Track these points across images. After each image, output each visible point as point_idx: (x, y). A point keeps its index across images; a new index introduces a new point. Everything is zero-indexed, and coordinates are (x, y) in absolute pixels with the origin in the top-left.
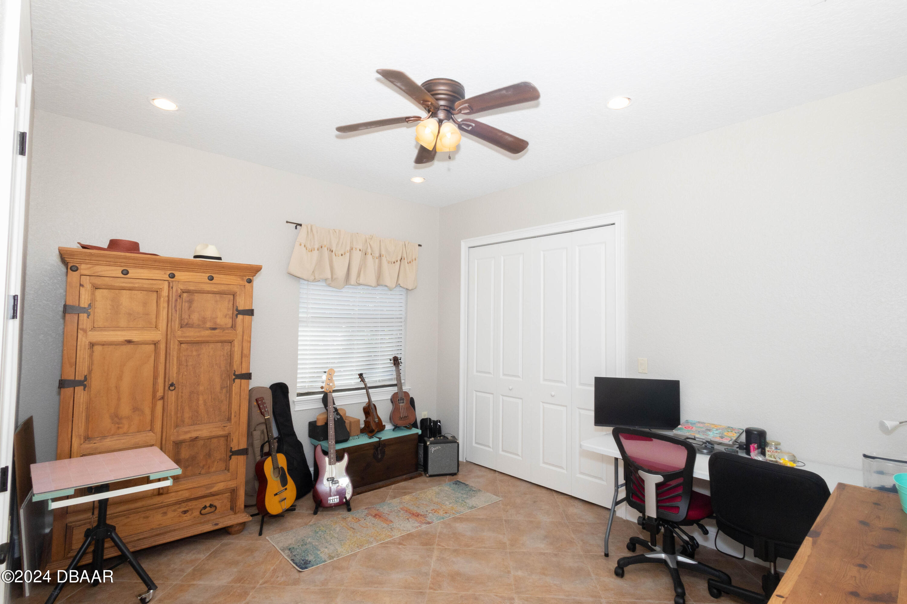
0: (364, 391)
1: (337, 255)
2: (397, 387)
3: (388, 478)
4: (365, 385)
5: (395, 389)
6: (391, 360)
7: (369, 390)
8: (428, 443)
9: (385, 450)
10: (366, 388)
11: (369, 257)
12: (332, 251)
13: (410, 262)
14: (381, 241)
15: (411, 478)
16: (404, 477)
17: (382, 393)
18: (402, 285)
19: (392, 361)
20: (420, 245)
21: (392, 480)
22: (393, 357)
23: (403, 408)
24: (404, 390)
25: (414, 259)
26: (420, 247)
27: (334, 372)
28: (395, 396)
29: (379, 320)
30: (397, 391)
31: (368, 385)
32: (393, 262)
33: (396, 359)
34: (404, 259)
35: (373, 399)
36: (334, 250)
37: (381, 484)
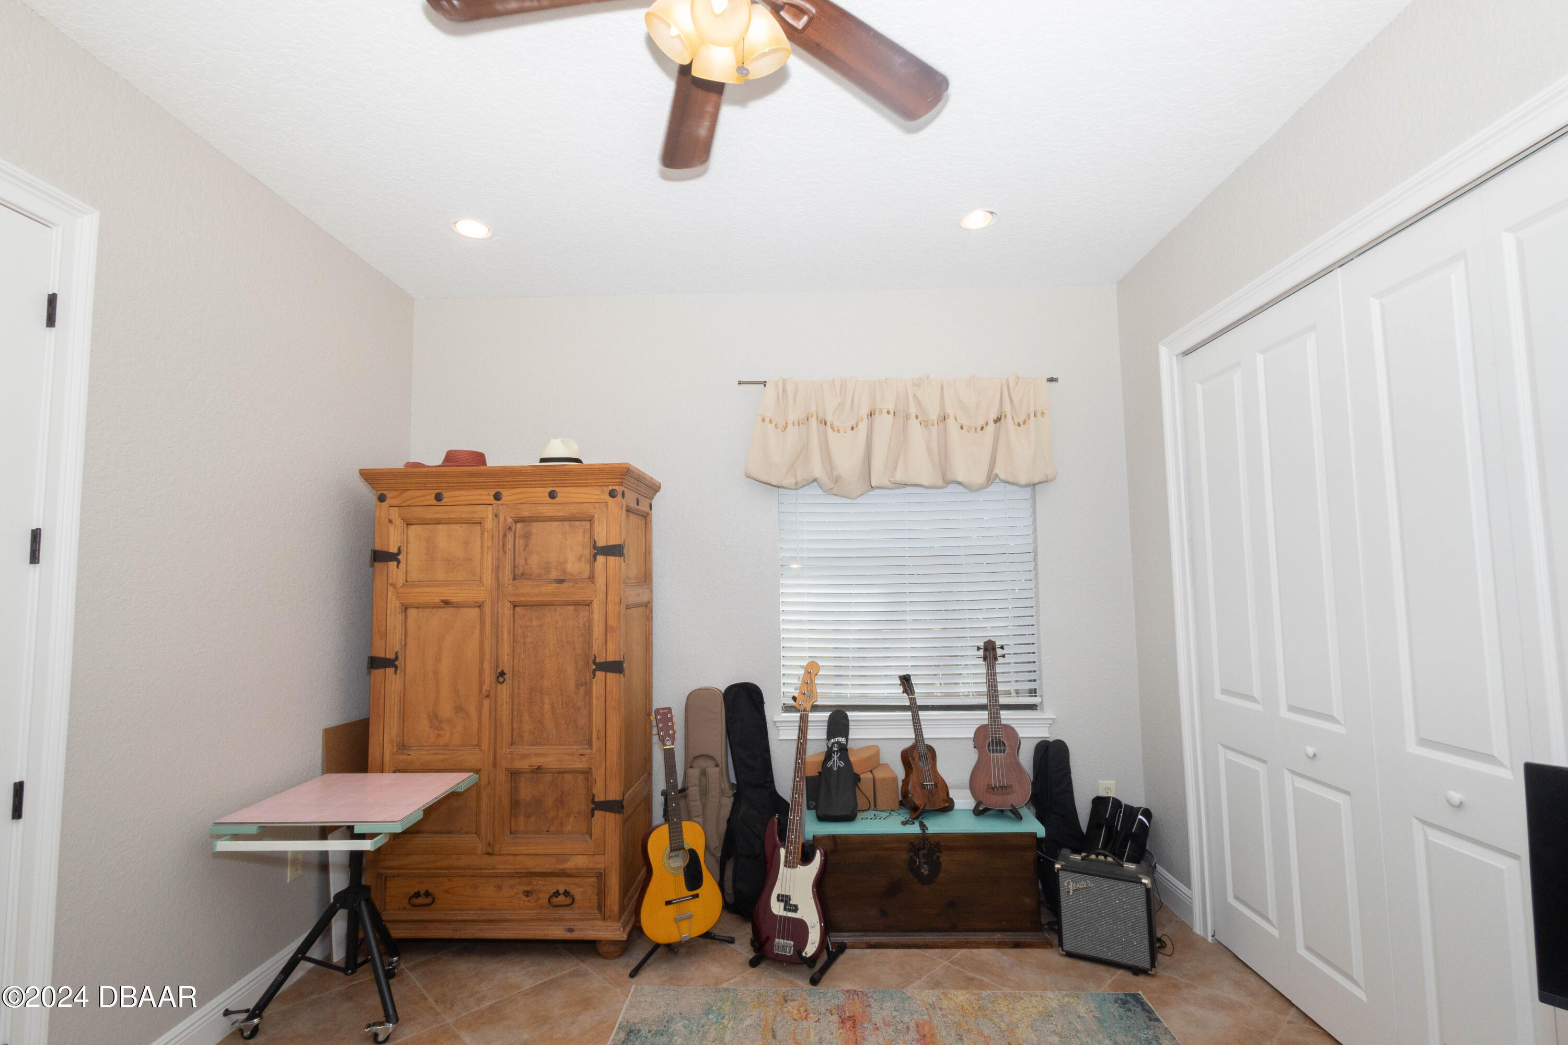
0: (909, 714)
1: (836, 428)
2: (986, 712)
3: (953, 929)
4: (913, 701)
5: (982, 717)
6: (979, 649)
7: (920, 713)
8: (1058, 866)
9: (938, 857)
10: (914, 708)
11: (914, 423)
12: (826, 423)
13: (1024, 423)
14: (945, 388)
15: (1017, 945)
16: (998, 936)
17: (948, 723)
18: (1002, 476)
19: (981, 653)
20: (1051, 380)
21: (961, 937)
22: (985, 643)
23: (998, 764)
24: (1003, 722)
25: (1032, 415)
26: (1054, 384)
27: (818, 668)
28: (981, 732)
29: (964, 560)
30: (987, 723)
31: (919, 702)
32: (979, 429)
33: (990, 647)
34: (1005, 417)
35: (929, 734)
36: (829, 420)
37: (929, 937)
